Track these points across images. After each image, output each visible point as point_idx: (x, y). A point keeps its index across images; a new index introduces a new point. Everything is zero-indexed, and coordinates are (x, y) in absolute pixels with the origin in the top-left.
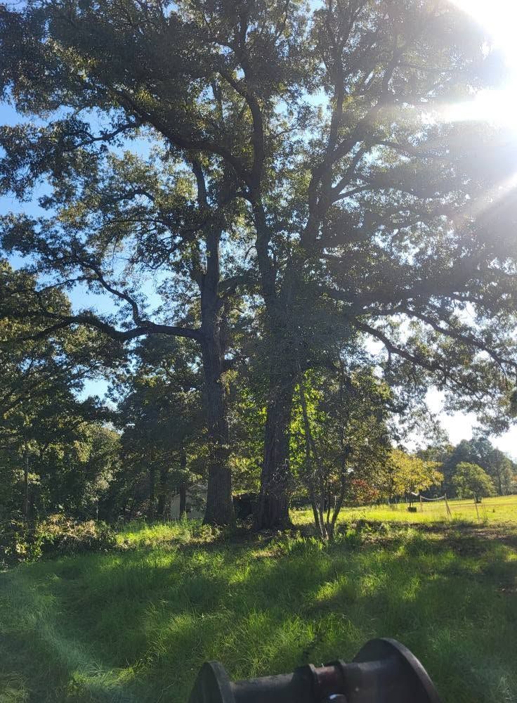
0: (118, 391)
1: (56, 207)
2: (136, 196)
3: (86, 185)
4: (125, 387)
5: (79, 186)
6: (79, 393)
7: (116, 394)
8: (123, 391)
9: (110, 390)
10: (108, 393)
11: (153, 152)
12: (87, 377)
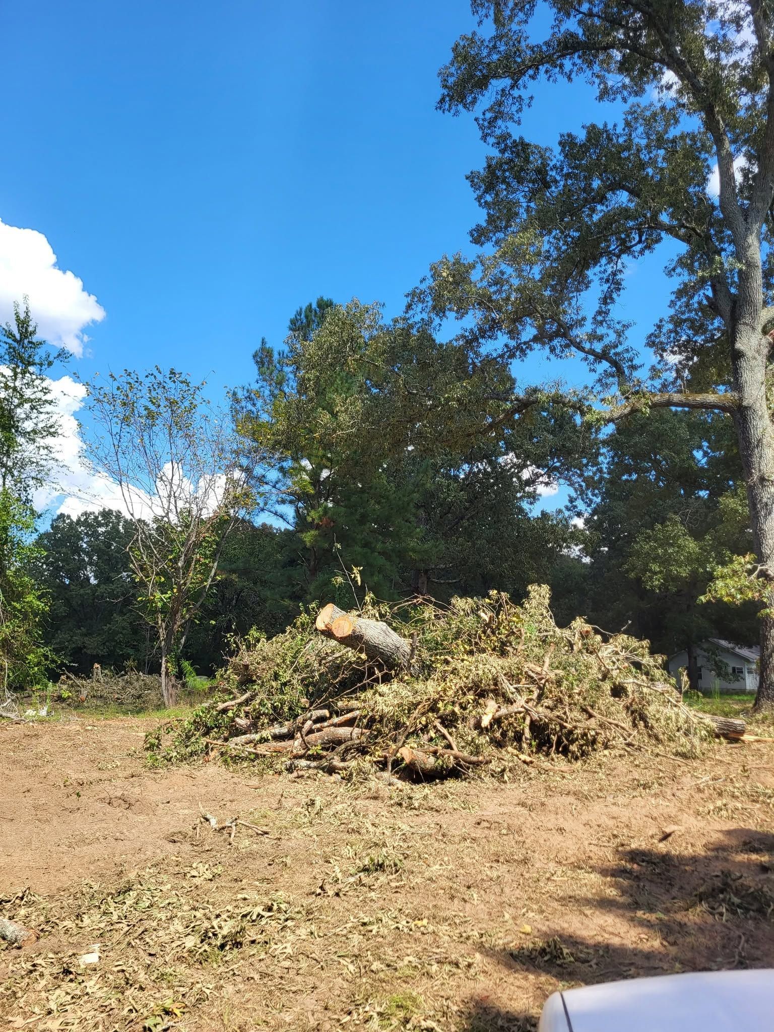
0: (583, 500)
1: (494, 239)
2: (609, 195)
3: (532, 195)
4: (594, 495)
5: (522, 200)
6: (532, 507)
7: (581, 505)
8: (591, 501)
9: (572, 500)
10: (569, 505)
11: (630, 117)
12: (542, 482)
